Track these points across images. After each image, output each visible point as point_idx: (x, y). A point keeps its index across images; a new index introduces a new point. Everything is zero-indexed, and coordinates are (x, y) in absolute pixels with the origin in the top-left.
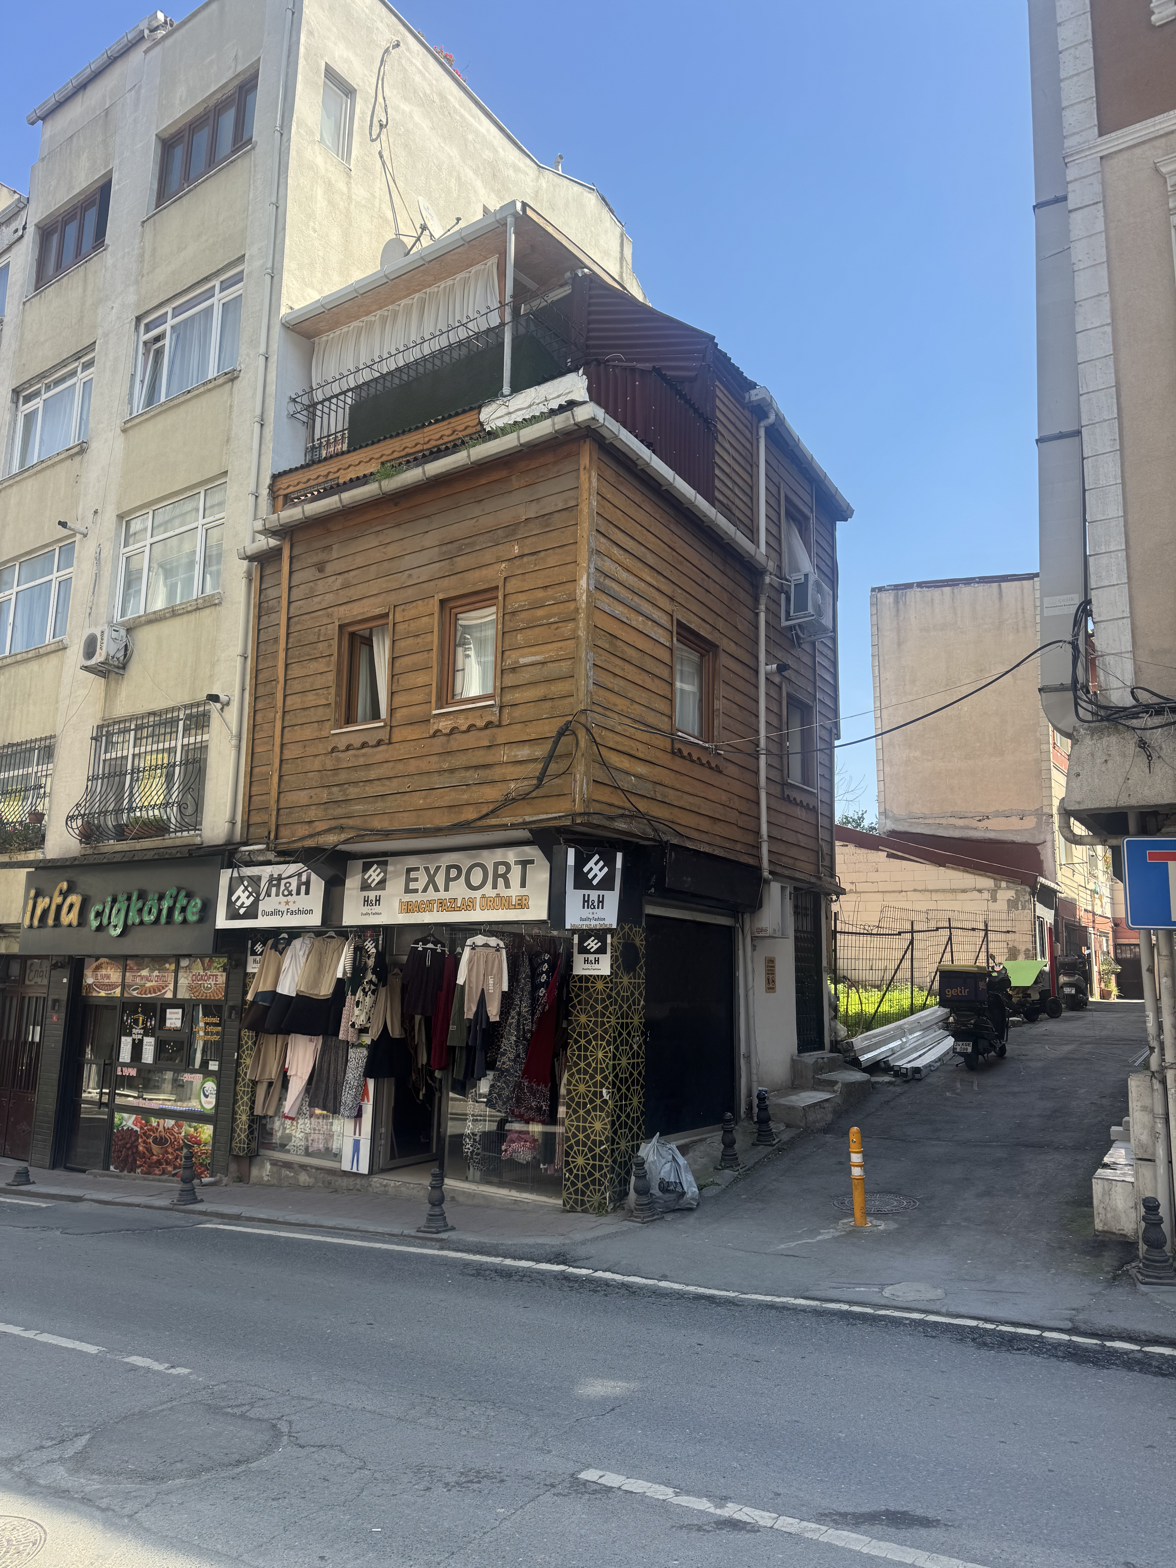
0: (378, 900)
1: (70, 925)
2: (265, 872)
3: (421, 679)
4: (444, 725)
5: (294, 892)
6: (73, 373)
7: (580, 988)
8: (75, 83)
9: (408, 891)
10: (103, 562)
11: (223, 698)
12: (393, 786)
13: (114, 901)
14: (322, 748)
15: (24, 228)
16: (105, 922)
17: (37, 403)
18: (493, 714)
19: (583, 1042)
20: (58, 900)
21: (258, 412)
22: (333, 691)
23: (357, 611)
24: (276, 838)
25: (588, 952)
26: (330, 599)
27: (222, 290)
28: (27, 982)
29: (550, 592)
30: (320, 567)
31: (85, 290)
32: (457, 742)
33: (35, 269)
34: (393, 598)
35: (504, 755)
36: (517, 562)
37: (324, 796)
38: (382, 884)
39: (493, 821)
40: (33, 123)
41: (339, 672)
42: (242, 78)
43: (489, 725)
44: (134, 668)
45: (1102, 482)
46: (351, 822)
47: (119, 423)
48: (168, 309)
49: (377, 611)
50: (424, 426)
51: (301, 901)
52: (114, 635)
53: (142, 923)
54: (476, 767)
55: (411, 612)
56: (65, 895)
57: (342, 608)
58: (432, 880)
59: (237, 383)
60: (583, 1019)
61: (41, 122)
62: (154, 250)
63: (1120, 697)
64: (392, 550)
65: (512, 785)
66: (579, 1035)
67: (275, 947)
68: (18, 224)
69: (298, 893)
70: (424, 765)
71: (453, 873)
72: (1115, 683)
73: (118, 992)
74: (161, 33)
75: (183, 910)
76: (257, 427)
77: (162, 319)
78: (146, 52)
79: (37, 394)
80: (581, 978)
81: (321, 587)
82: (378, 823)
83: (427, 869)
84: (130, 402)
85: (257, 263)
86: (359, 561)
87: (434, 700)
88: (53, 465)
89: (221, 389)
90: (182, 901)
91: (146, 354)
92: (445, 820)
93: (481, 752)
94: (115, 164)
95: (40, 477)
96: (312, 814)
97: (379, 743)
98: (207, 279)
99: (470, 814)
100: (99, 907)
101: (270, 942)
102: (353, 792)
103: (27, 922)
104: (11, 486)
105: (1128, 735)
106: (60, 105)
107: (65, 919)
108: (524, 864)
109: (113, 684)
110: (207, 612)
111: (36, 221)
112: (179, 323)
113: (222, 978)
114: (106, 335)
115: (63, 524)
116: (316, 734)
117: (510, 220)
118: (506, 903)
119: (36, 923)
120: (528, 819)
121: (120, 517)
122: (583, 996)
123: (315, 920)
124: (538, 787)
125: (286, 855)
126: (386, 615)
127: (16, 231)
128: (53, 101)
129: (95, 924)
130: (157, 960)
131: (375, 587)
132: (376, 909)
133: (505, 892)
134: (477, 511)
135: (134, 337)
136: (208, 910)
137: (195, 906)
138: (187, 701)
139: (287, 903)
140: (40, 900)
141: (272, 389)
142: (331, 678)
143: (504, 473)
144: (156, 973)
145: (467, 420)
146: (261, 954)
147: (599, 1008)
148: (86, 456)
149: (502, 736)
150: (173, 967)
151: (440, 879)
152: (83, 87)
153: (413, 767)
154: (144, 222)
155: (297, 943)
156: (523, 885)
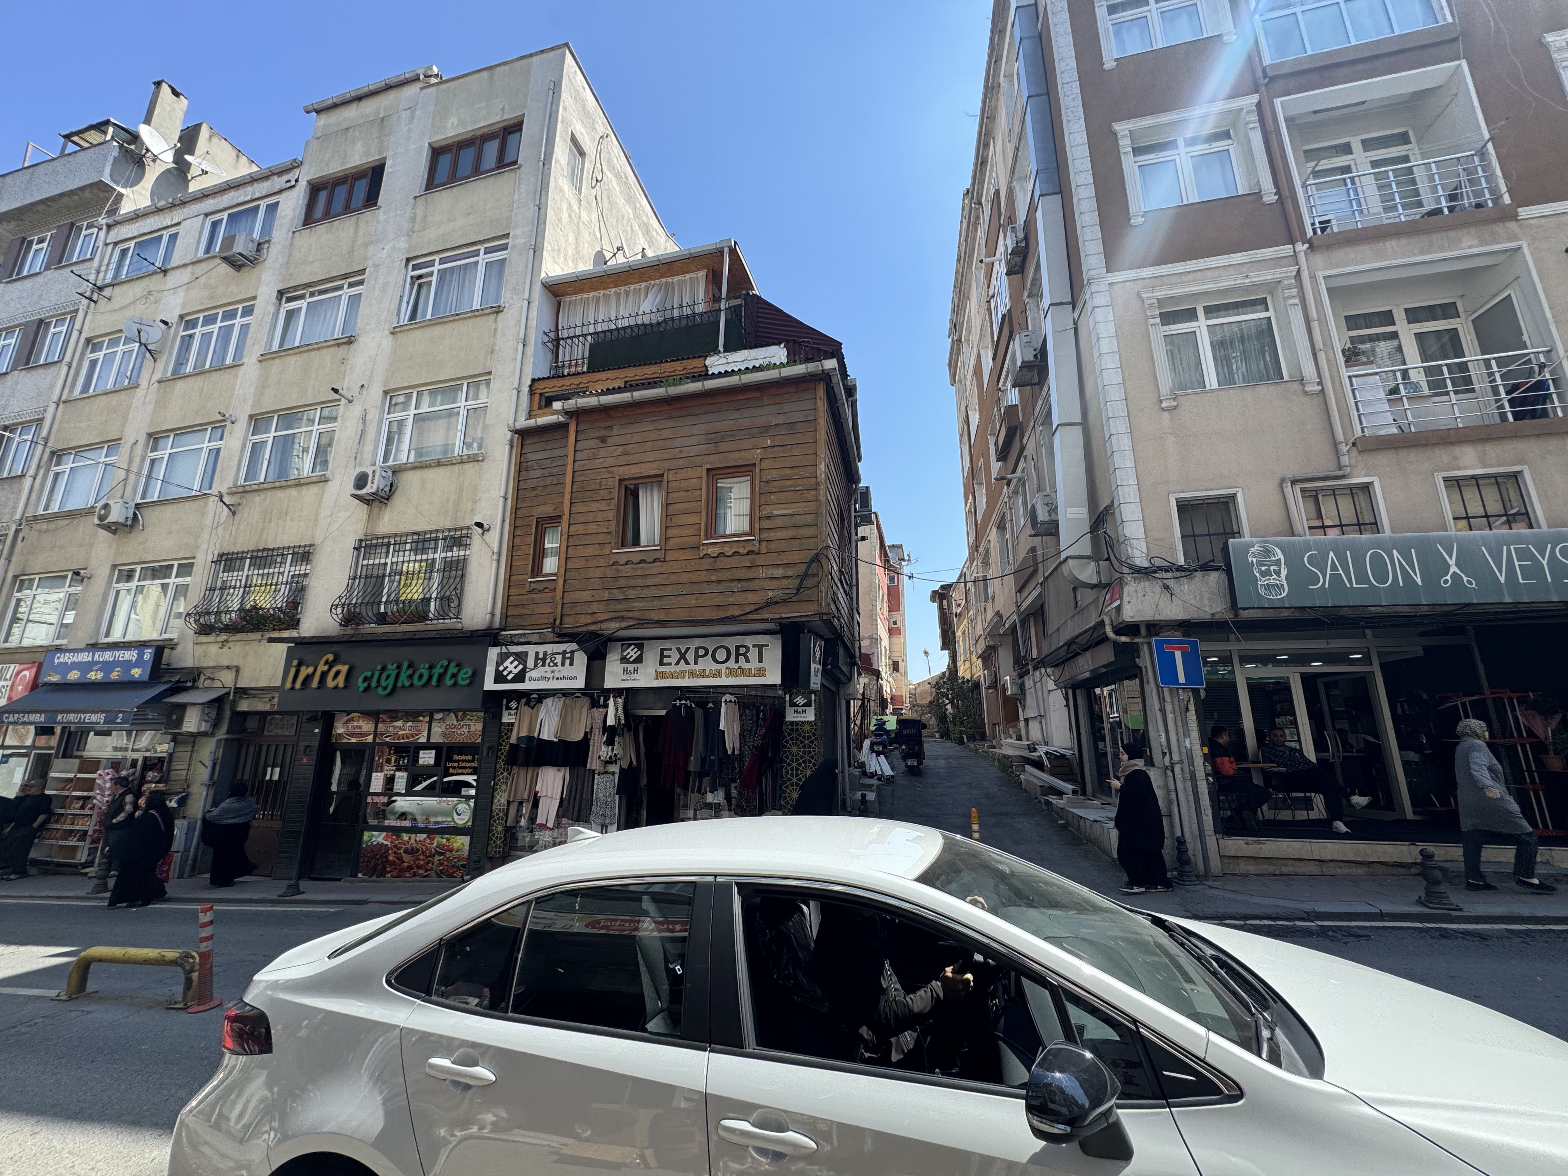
0: (636, 670)
1: (336, 687)
2: (531, 650)
3: (691, 519)
4: (713, 551)
5: (559, 664)
6: (340, 288)
7: (792, 730)
8: (353, 94)
9: (662, 663)
10: (368, 423)
11: (486, 526)
12: (669, 590)
13: (384, 669)
14: (602, 562)
15: (297, 181)
16: (374, 684)
17: (302, 304)
18: (753, 545)
19: (794, 765)
20: (322, 668)
21: (522, 335)
22: (614, 523)
23: (634, 471)
24: (561, 624)
25: (798, 706)
26: (610, 461)
27: (485, 253)
28: (266, 733)
29: (795, 470)
30: (603, 440)
31: (356, 232)
32: (722, 563)
33: (304, 211)
34: (667, 465)
35: (763, 573)
36: (769, 450)
37: (606, 595)
38: (639, 660)
39: (755, 617)
40: (308, 112)
41: (618, 511)
42: (505, 124)
43: (751, 552)
44: (398, 501)
45: (1122, 448)
46: (630, 615)
47: (388, 327)
48: (437, 258)
49: (653, 472)
50: (661, 362)
51: (567, 670)
52: (384, 474)
53: (412, 685)
54: (739, 580)
55: (682, 475)
56: (331, 664)
57: (621, 469)
58: (683, 656)
59: (501, 315)
60: (794, 749)
61: (314, 114)
62: (425, 217)
63: (1141, 561)
64: (666, 434)
65: (770, 594)
66: (792, 760)
67: (527, 704)
68: (292, 176)
69: (563, 664)
70: (694, 577)
71: (701, 652)
72: (1137, 553)
73: (370, 739)
74: (433, 80)
75: (454, 676)
76: (521, 345)
77: (431, 264)
78: (421, 89)
79: (302, 297)
80: (792, 723)
81: (602, 453)
82: (654, 616)
83: (678, 650)
84: (398, 314)
85: (521, 241)
86: (637, 438)
87: (702, 534)
88: (319, 349)
89: (484, 318)
90: (452, 670)
91: (412, 285)
92: (715, 615)
93: (744, 570)
94: (389, 154)
95: (305, 355)
96: (594, 608)
97: (655, 561)
98: (474, 244)
99: (735, 611)
100: (369, 674)
101: (523, 701)
102: (632, 593)
103: (288, 685)
104: (274, 358)
105: (1154, 582)
106: (335, 106)
107: (330, 683)
108: (761, 647)
109: (376, 510)
110: (470, 465)
111: (310, 177)
112: (445, 270)
113: (479, 726)
114: (376, 266)
115: (335, 391)
116: (597, 553)
117: (726, 250)
118: (746, 673)
119: (298, 685)
120: (783, 616)
121: (386, 393)
122: (794, 735)
123: (580, 683)
124: (796, 594)
125: (563, 637)
126: (662, 475)
127: (289, 181)
128: (331, 101)
129: (362, 686)
130: (412, 715)
131: (650, 456)
132: (635, 676)
133: (745, 666)
134: (736, 415)
135: (403, 271)
136: (478, 675)
137: (466, 673)
138: (449, 525)
139: (553, 672)
140: (303, 668)
141: (533, 323)
142: (611, 515)
143: (758, 395)
144: (410, 724)
145: (693, 364)
146: (517, 709)
147: (807, 742)
148: (353, 347)
149: (760, 560)
150: (427, 719)
151: (690, 656)
152: (359, 99)
153: (685, 578)
154: (416, 197)
155: (549, 701)
156: (760, 660)
